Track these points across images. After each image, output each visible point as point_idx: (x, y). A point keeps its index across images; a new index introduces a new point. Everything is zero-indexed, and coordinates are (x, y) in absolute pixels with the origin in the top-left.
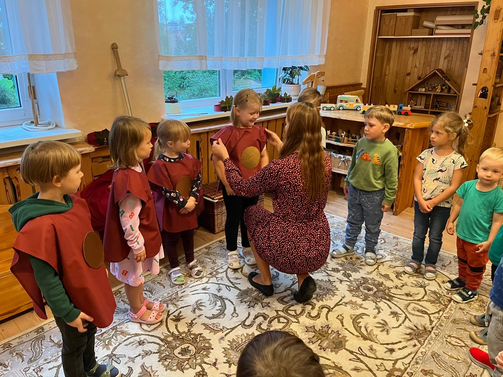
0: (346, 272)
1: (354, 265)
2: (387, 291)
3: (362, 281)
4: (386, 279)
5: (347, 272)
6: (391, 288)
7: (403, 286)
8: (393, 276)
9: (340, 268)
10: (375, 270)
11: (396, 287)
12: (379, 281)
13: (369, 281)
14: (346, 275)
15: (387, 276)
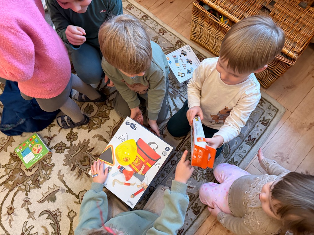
0: (67, 148)
1: (81, 162)
2: (23, 187)
3: (45, 163)
4: (46, 195)
5: (66, 150)
6: (27, 195)
7: (29, 212)
8: (50, 206)
9: (76, 143)
10: (67, 187)
11: (27, 201)
12: (42, 183)
13: (44, 172)
14: (61, 147)
15: (51, 197)
